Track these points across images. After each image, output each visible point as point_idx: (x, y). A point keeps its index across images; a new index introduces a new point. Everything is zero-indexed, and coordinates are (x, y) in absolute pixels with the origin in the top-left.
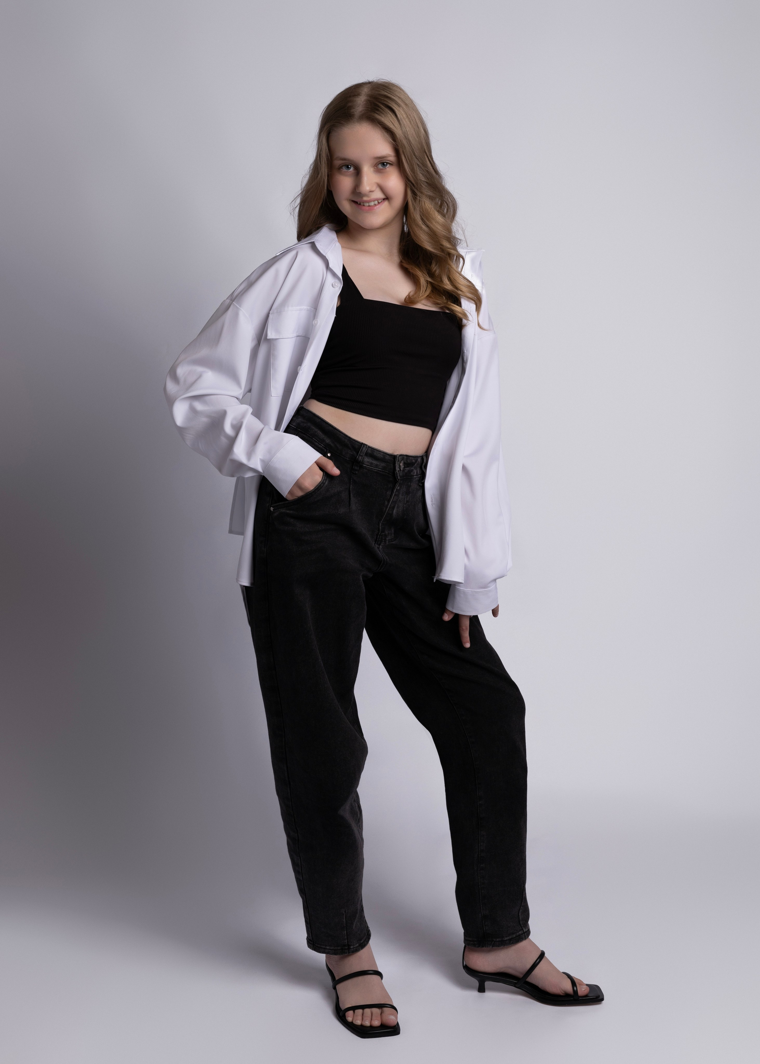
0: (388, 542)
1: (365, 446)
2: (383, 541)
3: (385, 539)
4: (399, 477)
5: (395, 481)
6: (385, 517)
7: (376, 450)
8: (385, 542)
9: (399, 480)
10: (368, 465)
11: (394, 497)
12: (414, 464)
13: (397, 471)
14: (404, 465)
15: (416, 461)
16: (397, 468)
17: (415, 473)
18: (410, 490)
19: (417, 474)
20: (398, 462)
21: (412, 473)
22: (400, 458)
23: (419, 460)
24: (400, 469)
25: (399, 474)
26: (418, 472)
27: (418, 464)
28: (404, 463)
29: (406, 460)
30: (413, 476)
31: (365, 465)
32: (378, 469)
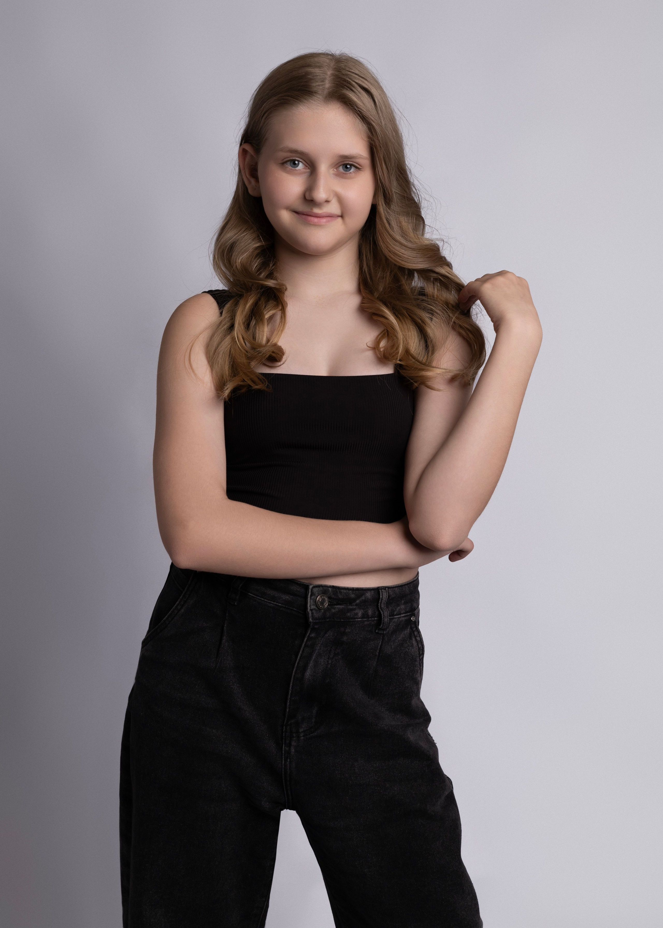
0: (303, 736)
4: (311, 620)
5: (306, 625)
9: (310, 623)
10: (257, 596)
11: (303, 649)
12: (354, 600)
13: (309, 608)
14: (329, 602)
15: (359, 597)
16: (309, 605)
17: (360, 614)
18: (345, 639)
19: (365, 616)
20: (311, 596)
21: (349, 614)
22: (315, 590)
23: (368, 595)
24: (317, 606)
25: (312, 613)
26: (370, 612)
27: (365, 601)
28: (329, 598)
29: (333, 594)
30: (355, 618)
31: (252, 593)
32: (277, 602)
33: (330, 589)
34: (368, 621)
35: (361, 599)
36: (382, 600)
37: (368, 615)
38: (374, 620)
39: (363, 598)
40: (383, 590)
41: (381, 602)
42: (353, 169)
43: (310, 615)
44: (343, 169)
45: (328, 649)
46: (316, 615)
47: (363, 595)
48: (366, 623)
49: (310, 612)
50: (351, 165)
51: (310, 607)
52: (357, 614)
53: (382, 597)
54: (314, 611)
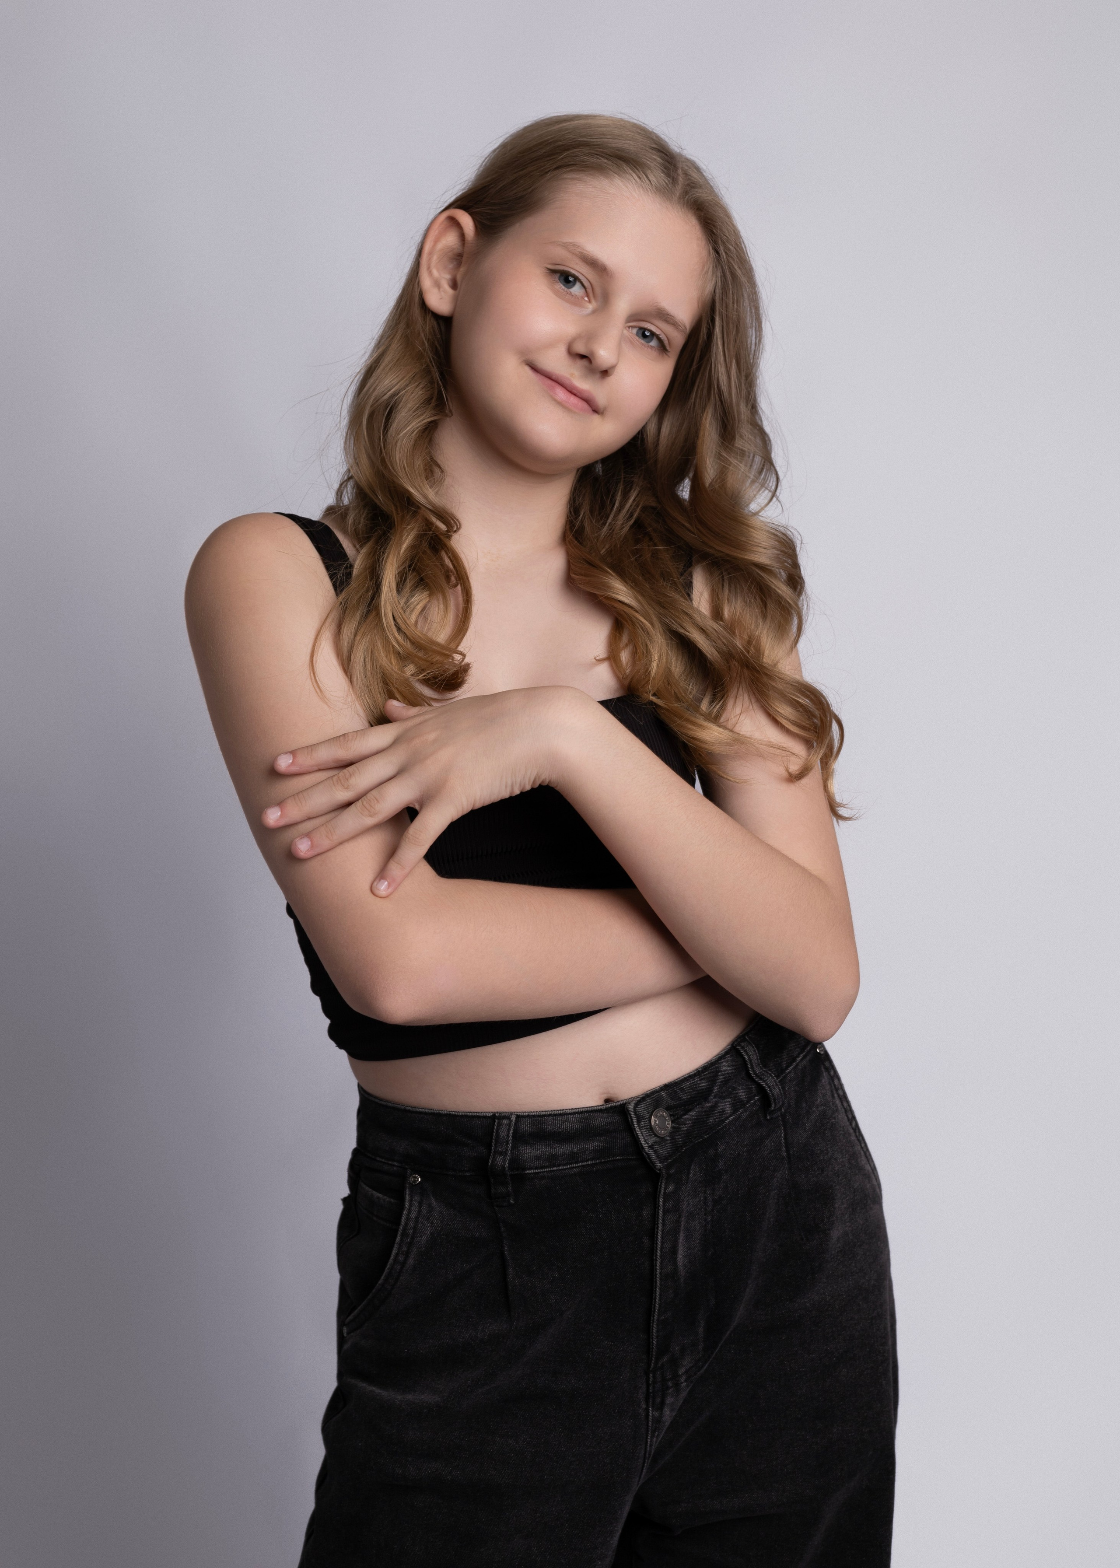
0: (686, 1382)
1: (505, 1122)
2: (668, 1389)
3: (675, 1376)
4: (658, 1165)
5: (654, 1177)
8: (676, 1386)
9: (660, 1170)
10: (542, 1167)
11: (663, 1220)
12: (709, 1090)
13: (645, 1146)
14: (671, 1115)
15: (713, 1081)
16: (643, 1142)
17: (728, 1109)
18: (721, 1164)
19: (738, 1105)
20: (639, 1122)
21: (711, 1120)
22: (641, 1108)
23: (725, 1067)
24: (656, 1135)
25: (656, 1152)
26: (742, 1094)
27: (726, 1081)
28: (668, 1109)
29: (672, 1099)
30: (723, 1121)
31: (531, 1169)
32: (582, 1161)
33: (663, 1093)
34: (746, 1110)
35: (718, 1082)
36: (751, 1061)
37: (741, 1101)
38: (755, 1102)
39: (721, 1078)
40: (743, 1044)
41: (752, 1065)
42: (654, 343)
43: (653, 1156)
45: (700, 1197)
46: (663, 1152)
47: (717, 1073)
48: (744, 1116)
49: (651, 1152)
50: (653, 335)
51: (647, 1143)
52: (723, 1111)
53: (749, 1057)
54: (656, 1147)
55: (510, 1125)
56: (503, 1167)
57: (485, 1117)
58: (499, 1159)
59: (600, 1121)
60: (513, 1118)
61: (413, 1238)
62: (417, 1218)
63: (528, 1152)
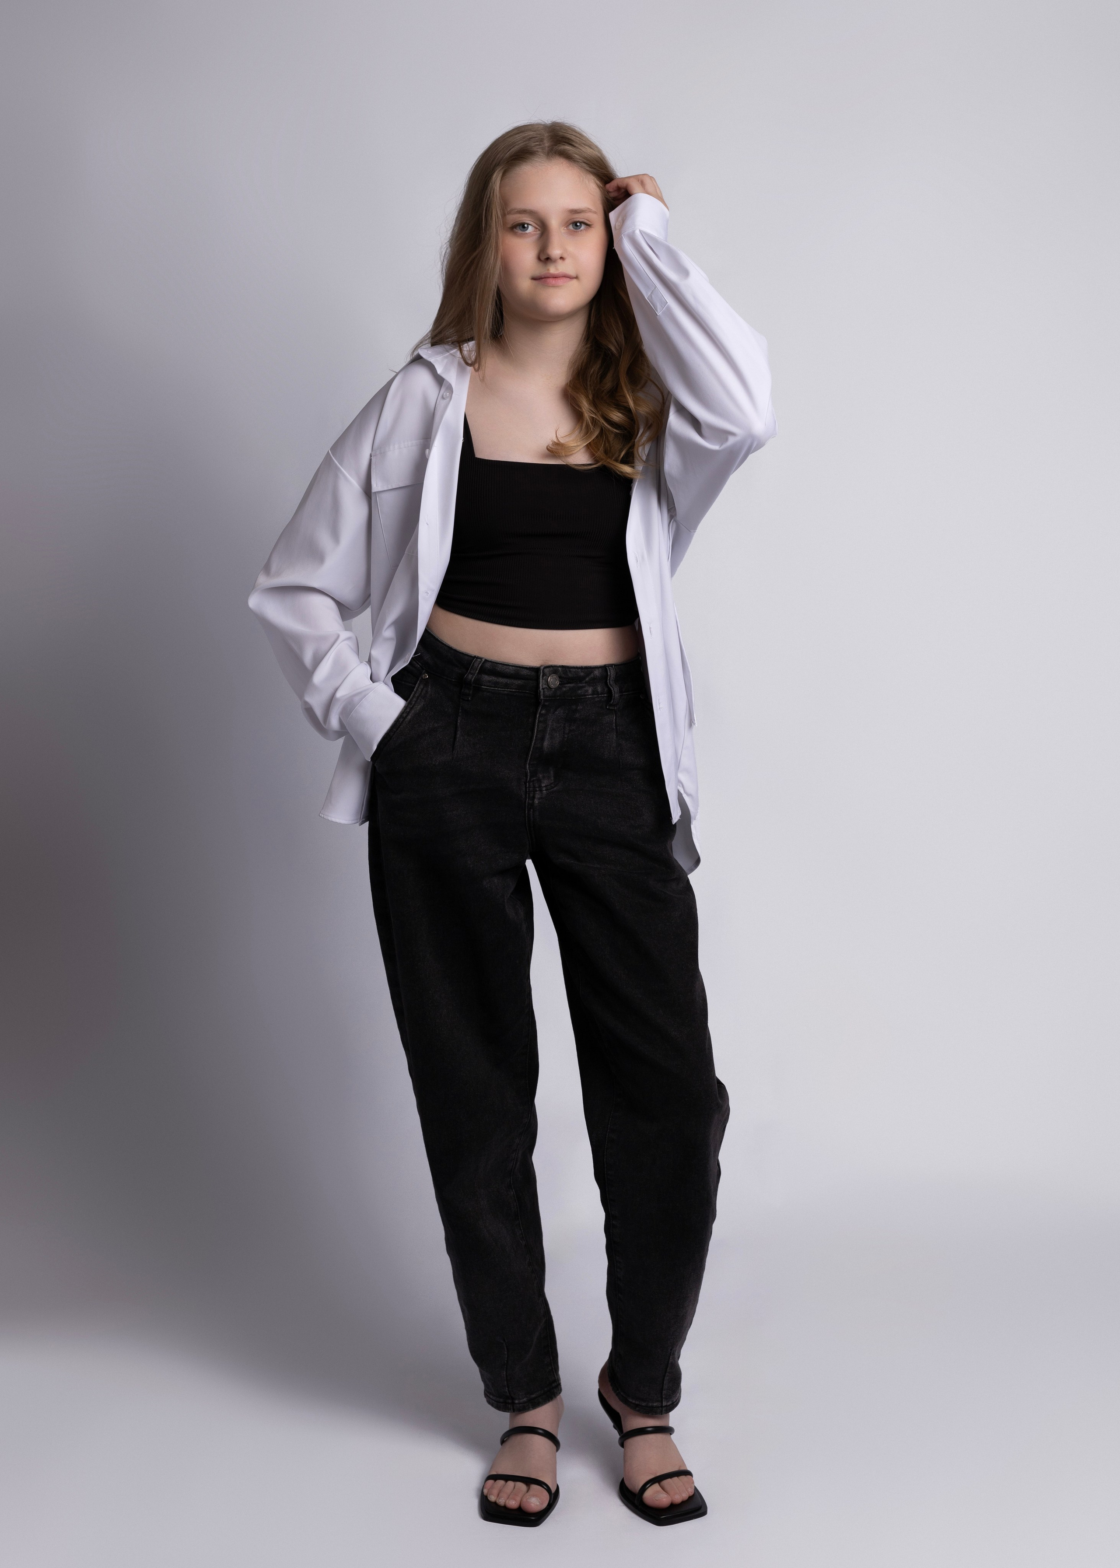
0: (545, 790)
1: (479, 660)
2: (536, 791)
3: (540, 787)
4: (542, 697)
5: (537, 703)
6: (531, 754)
7: (501, 664)
8: (541, 791)
9: (541, 700)
10: (490, 687)
11: (538, 725)
12: (584, 678)
14: (560, 681)
15: (588, 675)
16: (541, 685)
17: (590, 691)
18: (577, 715)
19: (595, 692)
20: (543, 676)
21: (580, 692)
22: (546, 670)
23: (597, 672)
24: (548, 686)
25: (544, 692)
26: (599, 689)
27: (594, 679)
28: (560, 677)
29: (563, 673)
30: (585, 695)
31: (484, 686)
32: (510, 689)
33: (561, 669)
34: (598, 697)
35: (590, 677)
36: (610, 676)
37: (598, 692)
38: (604, 696)
39: (592, 676)
40: (610, 667)
41: (610, 679)
42: (583, 227)
43: (542, 694)
44: (573, 228)
45: (560, 725)
46: (547, 693)
47: (591, 673)
48: (597, 699)
49: (542, 691)
50: (581, 223)
51: (542, 687)
52: (587, 691)
53: (610, 674)
54: (545, 690)
55: (480, 662)
56: (471, 680)
57: (471, 656)
58: (470, 676)
59: (525, 672)
60: (483, 660)
61: (413, 706)
62: (418, 697)
63: (486, 678)
